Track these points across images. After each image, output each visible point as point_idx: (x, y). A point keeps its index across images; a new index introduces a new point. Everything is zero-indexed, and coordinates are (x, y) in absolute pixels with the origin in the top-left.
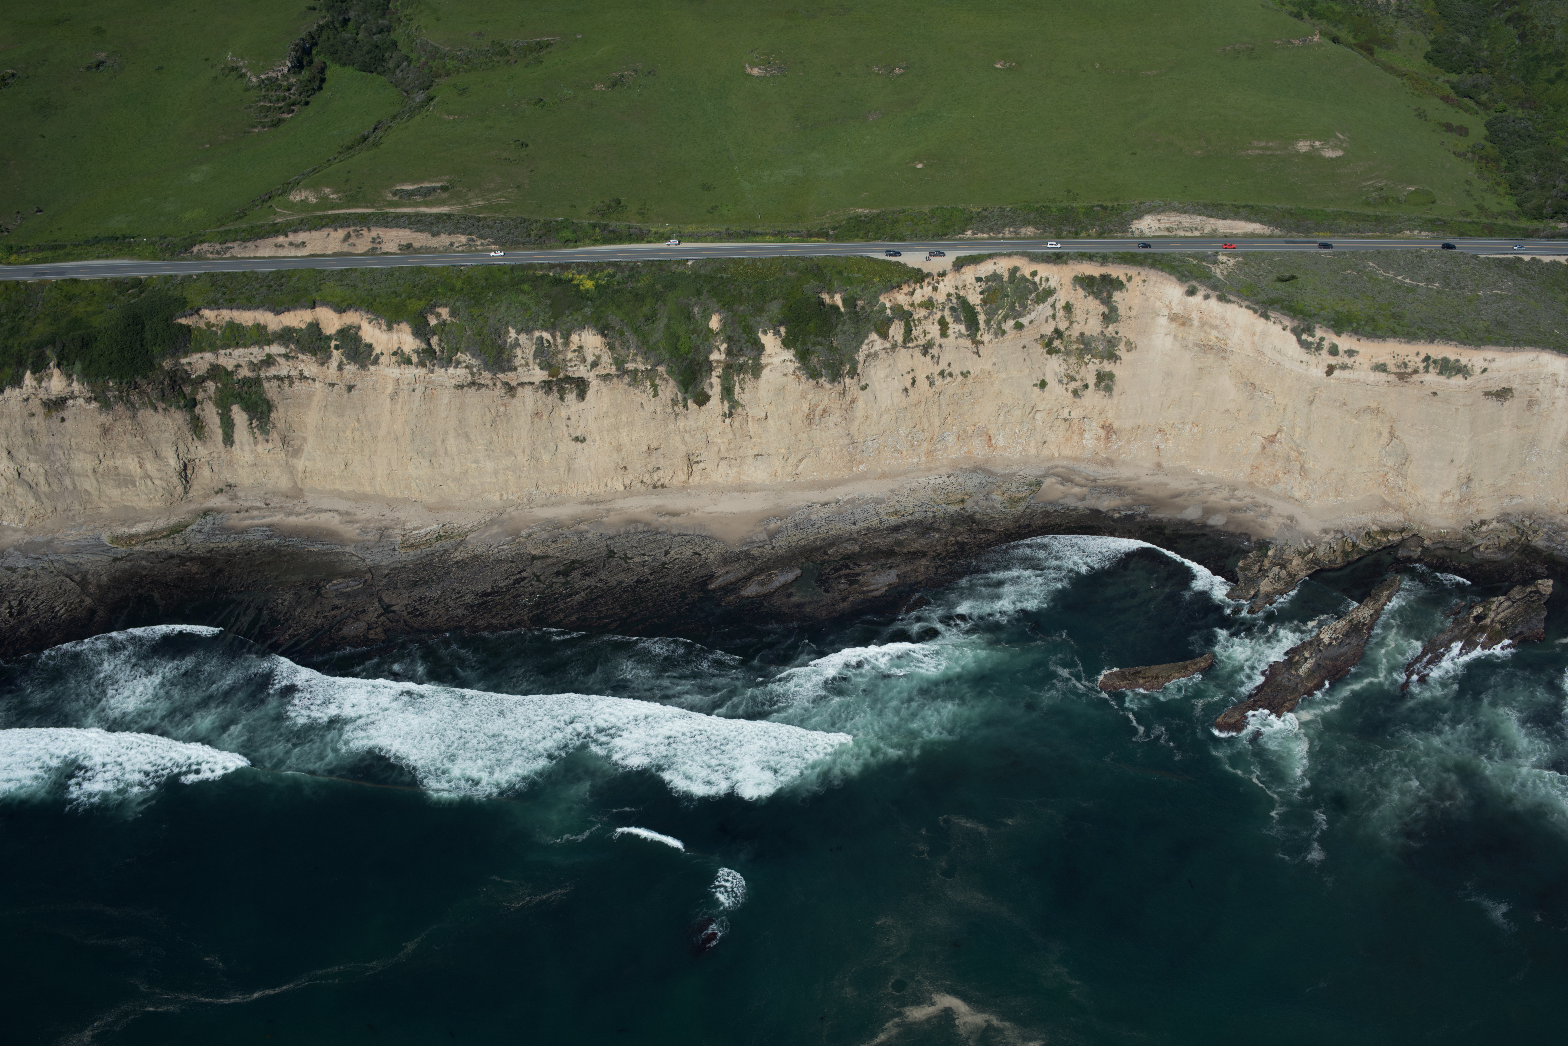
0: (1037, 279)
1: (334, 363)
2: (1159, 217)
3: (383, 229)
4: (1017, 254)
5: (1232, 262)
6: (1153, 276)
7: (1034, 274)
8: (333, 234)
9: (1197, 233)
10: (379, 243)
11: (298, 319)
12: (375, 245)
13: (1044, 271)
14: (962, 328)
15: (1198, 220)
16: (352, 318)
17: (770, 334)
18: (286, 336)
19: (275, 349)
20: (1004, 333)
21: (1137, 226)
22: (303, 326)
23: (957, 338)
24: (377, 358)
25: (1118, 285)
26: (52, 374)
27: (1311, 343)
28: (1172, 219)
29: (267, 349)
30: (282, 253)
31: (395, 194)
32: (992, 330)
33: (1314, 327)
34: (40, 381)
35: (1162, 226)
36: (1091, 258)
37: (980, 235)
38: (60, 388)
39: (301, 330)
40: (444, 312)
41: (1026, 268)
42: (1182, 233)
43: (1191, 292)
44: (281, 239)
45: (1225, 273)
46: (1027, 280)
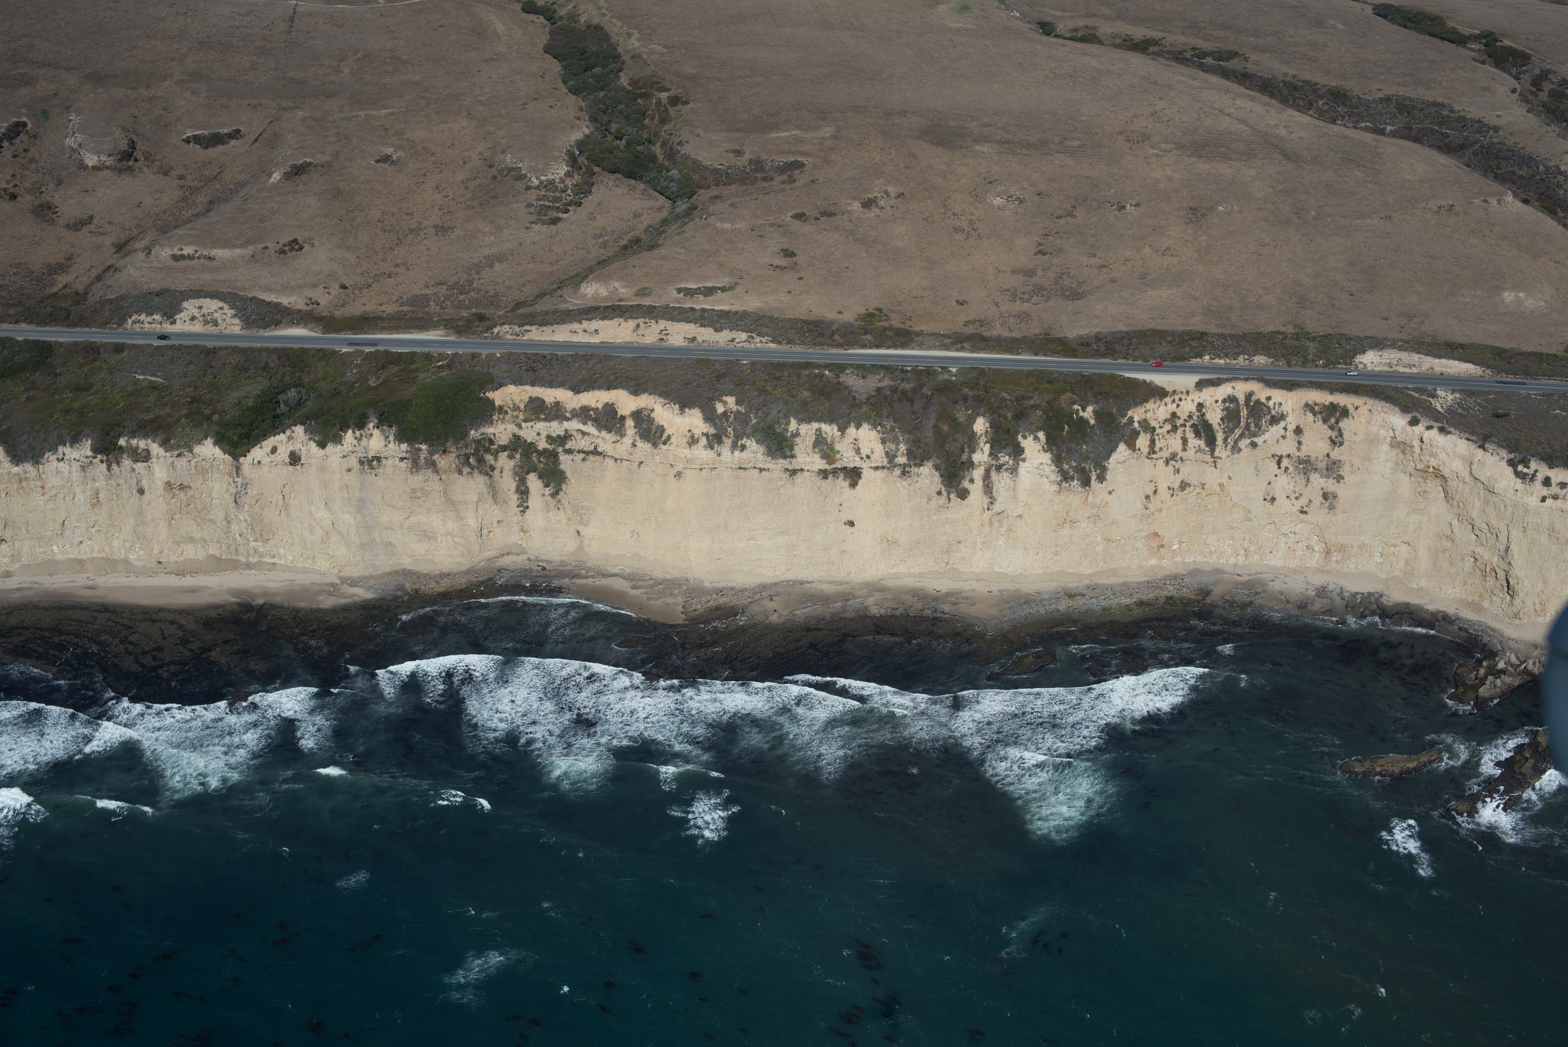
0: (1271, 404)
1: (628, 440)
2: (1380, 353)
3: (670, 322)
4: (1253, 379)
5: (1450, 397)
6: (1378, 406)
7: (1269, 398)
8: (624, 324)
9: (1414, 370)
10: (666, 334)
11: (595, 399)
12: (662, 337)
13: (1278, 396)
14: (1202, 443)
15: (1415, 357)
16: (645, 401)
17: (1030, 439)
18: (584, 413)
19: (574, 425)
20: (1240, 450)
21: (1361, 360)
22: (600, 406)
23: (1196, 452)
24: (669, 437)
25: (1345, 413)
26: (371, 435)
27: (1527, 474)
28: (1393, 356)
29: (566, 425)
30: (576, 339)
31: (679, 291)
32: (1229, 447)
33: (1530, 460)
34: (359, 439)
35: (1383, 361)
36: (1320, 386)
37: (1217, 361)
38: (377, 448)
39: (597, 409)
40: (731, 400)
41: (1261, 393)
42: (1401, 369)
43: (1414, 422)
44: (576, 326)
45: (1445, 407)
46: (1263, 404)
